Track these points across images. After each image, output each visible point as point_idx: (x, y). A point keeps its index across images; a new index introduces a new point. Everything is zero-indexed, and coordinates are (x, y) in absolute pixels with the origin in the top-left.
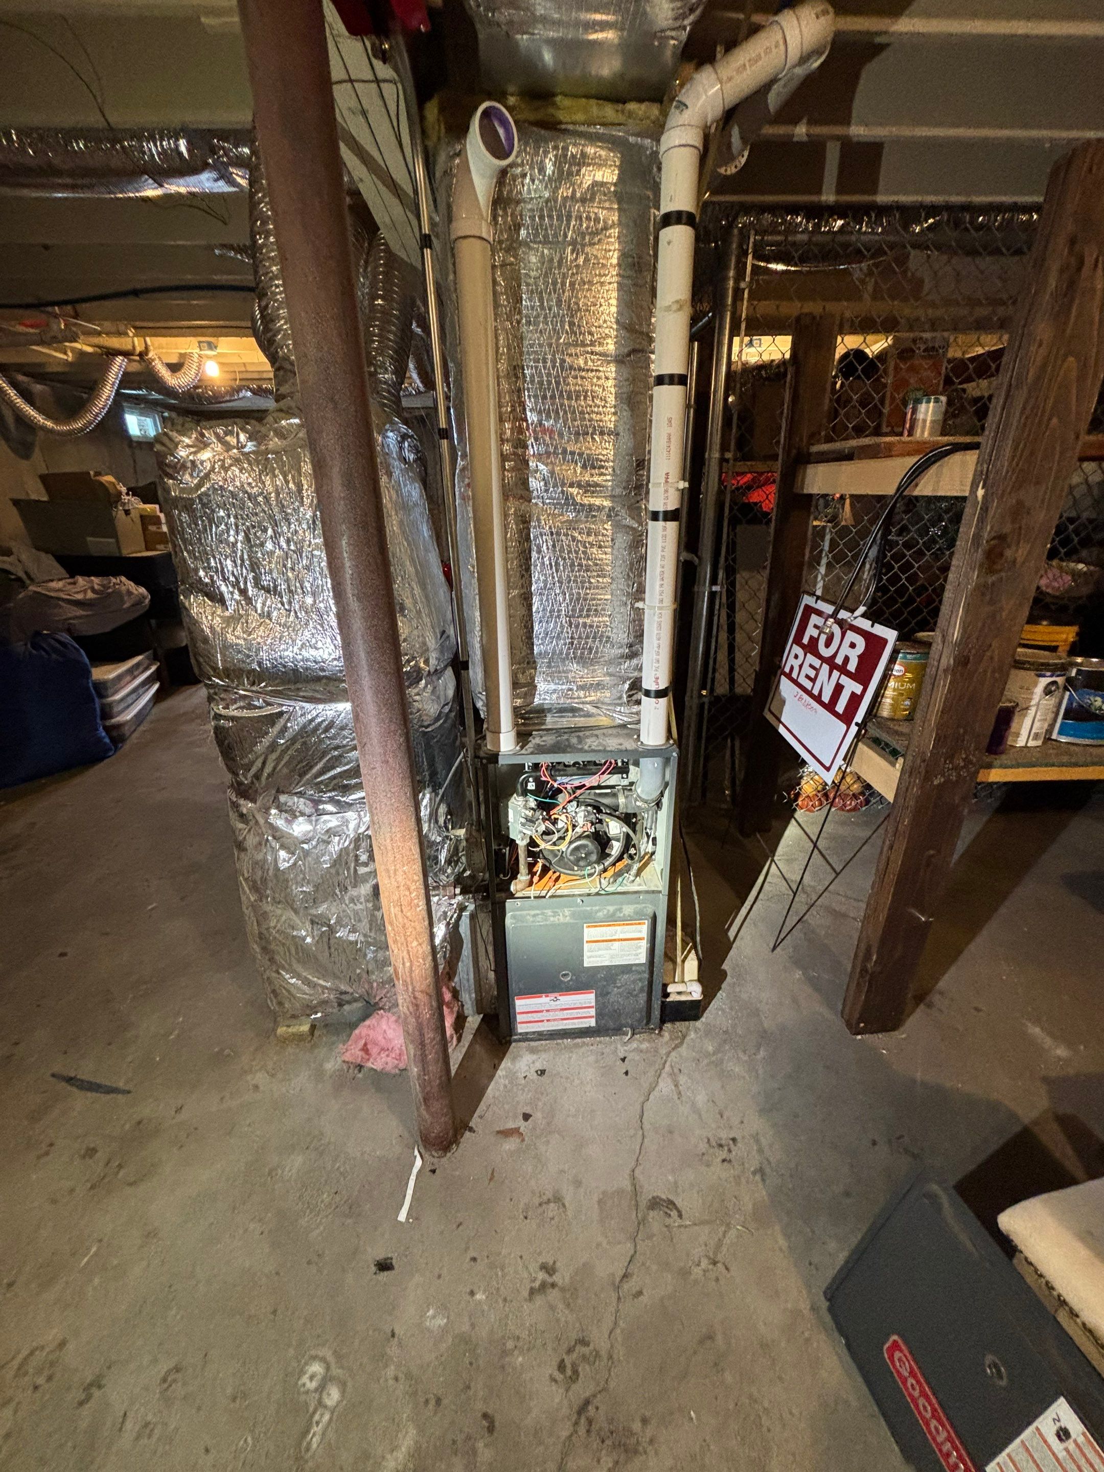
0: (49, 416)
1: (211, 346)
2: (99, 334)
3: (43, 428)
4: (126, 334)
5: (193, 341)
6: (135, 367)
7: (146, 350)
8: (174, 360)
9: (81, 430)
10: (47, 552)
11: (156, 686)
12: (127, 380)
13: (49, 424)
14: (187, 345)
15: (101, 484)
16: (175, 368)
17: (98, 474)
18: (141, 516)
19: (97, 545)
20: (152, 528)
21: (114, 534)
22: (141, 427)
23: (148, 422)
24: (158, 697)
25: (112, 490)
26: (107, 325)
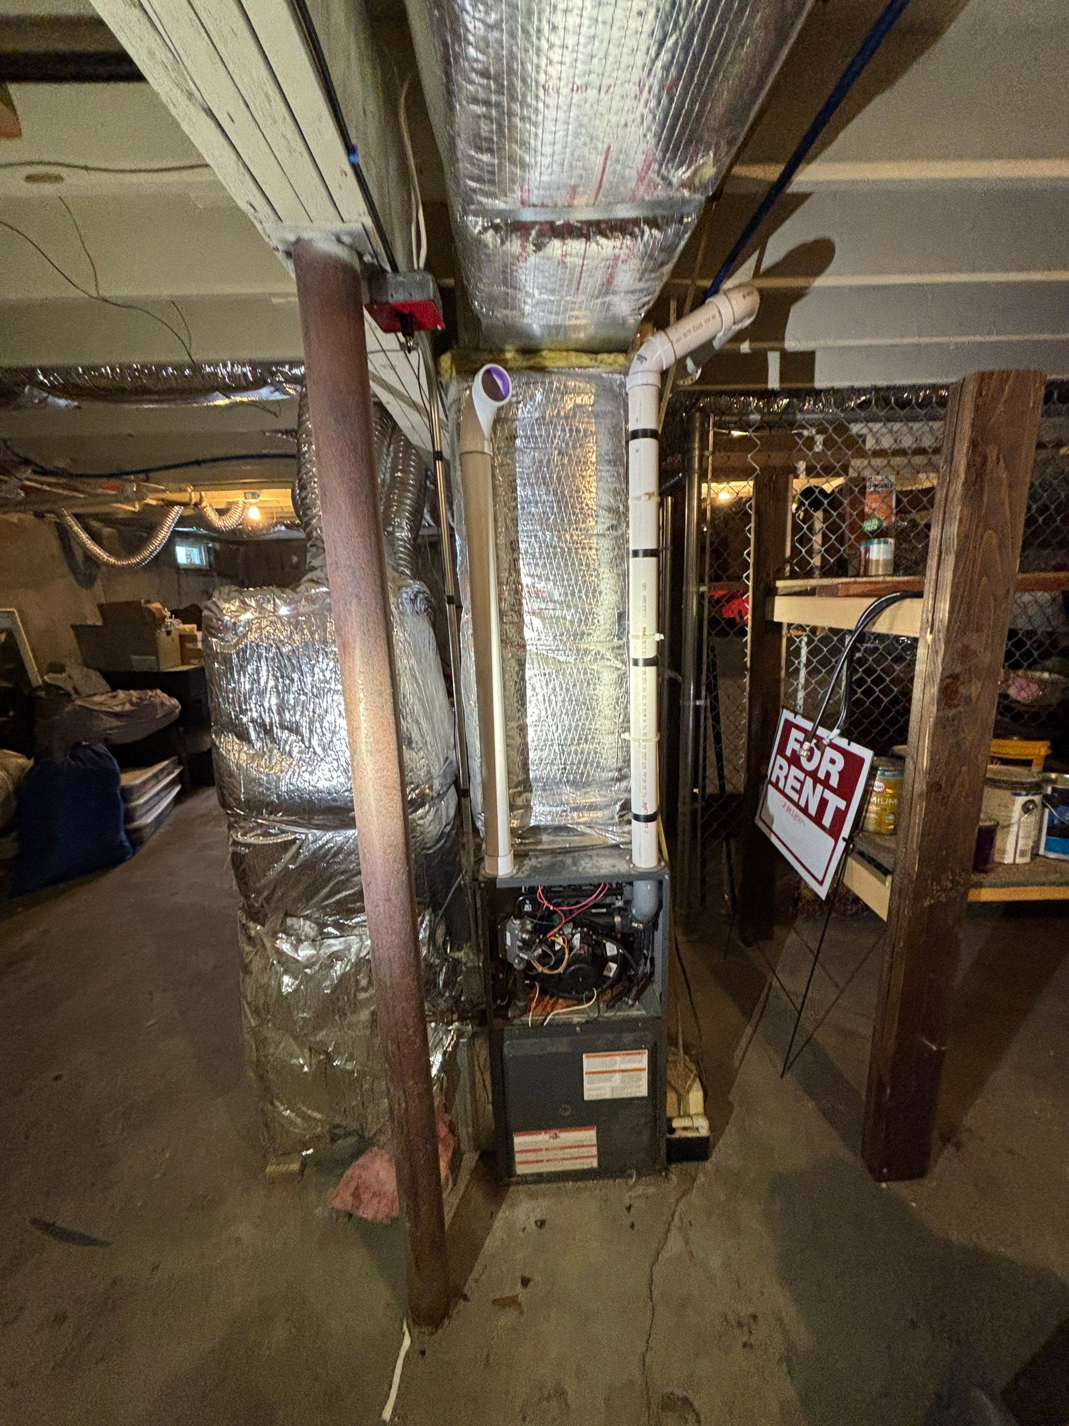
0: (112, 553)
1: (254, 496)
2: (164, 491)
3: (107, 564)
4: (186, 491)
5: (240, 493)
6: (189, 512)
7: (201, 500)
8: (222, 506)
9: (138, 563)
10: (95, 670)
11: (177, 789)
12: (182, 521)
13: (112, 560)
14: (237, 496)
15: (150, 611)
16: (221, 512)
17: (148, 602)
18: (181, 636)
19: (139, 662)
20: (189, 646)
21: (155, 652)
22: (188, 556)
23: (195, 551)
24: (178, 800)
25: (158, 615)
26: (171, 485)
